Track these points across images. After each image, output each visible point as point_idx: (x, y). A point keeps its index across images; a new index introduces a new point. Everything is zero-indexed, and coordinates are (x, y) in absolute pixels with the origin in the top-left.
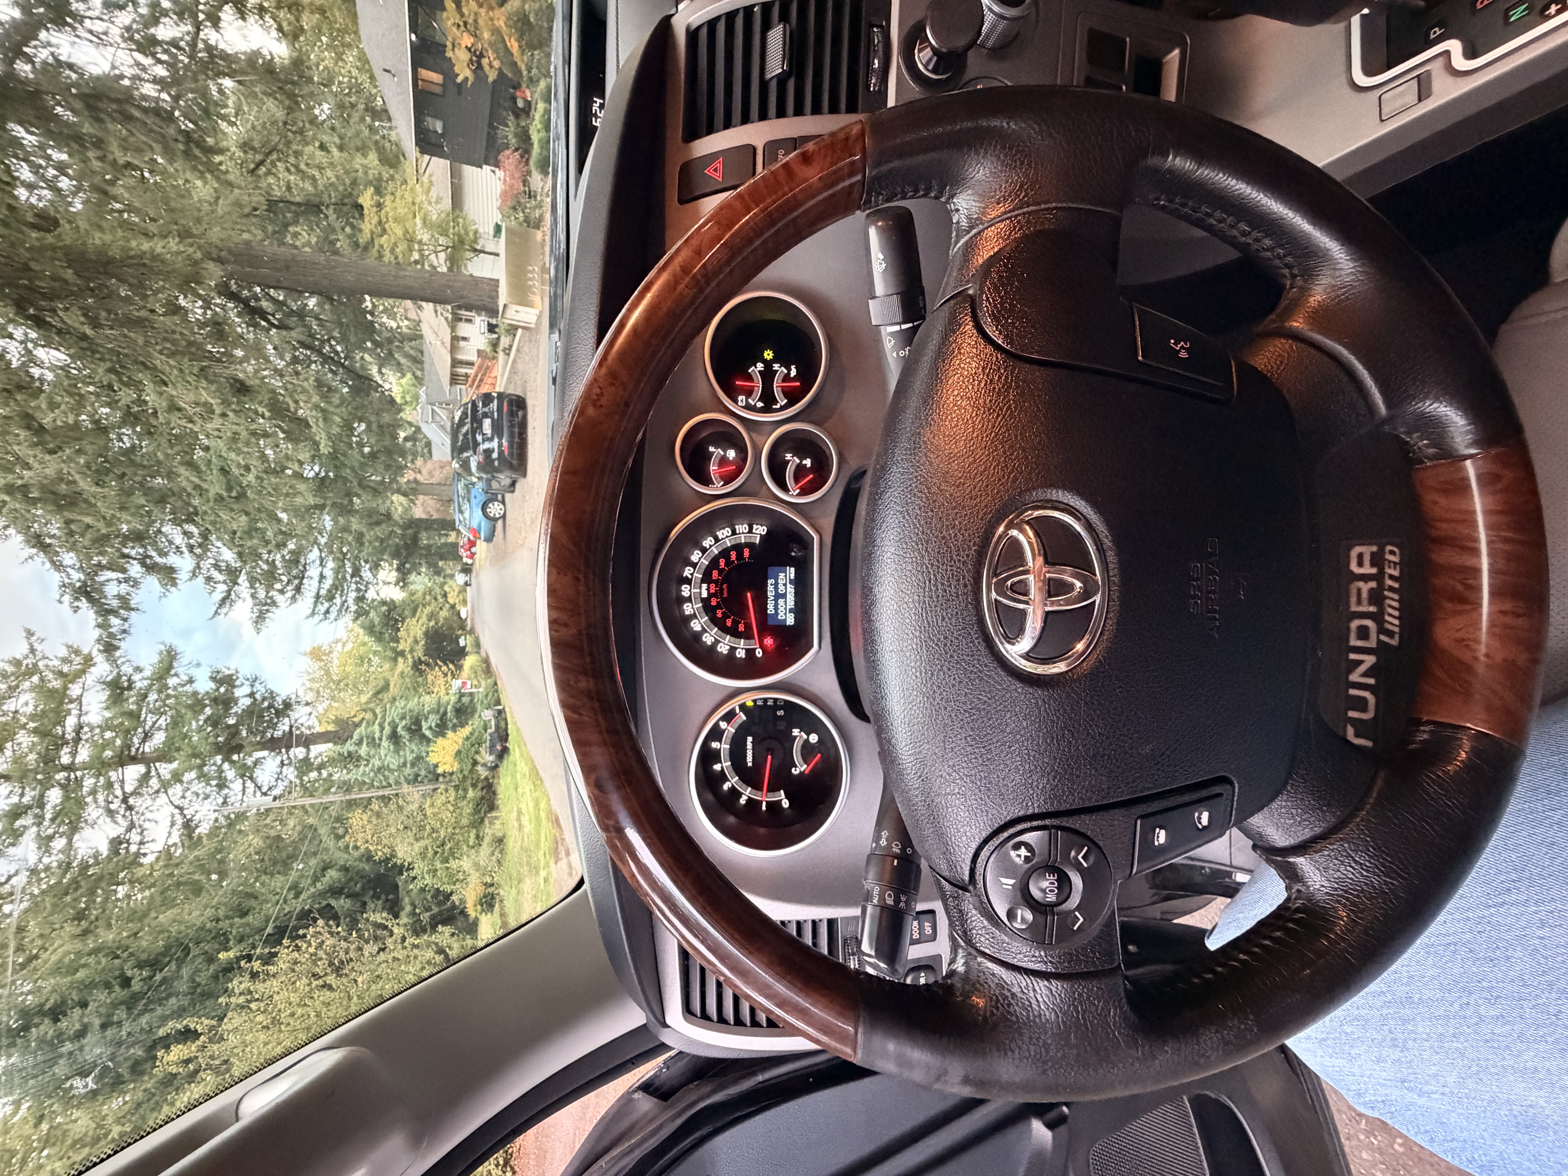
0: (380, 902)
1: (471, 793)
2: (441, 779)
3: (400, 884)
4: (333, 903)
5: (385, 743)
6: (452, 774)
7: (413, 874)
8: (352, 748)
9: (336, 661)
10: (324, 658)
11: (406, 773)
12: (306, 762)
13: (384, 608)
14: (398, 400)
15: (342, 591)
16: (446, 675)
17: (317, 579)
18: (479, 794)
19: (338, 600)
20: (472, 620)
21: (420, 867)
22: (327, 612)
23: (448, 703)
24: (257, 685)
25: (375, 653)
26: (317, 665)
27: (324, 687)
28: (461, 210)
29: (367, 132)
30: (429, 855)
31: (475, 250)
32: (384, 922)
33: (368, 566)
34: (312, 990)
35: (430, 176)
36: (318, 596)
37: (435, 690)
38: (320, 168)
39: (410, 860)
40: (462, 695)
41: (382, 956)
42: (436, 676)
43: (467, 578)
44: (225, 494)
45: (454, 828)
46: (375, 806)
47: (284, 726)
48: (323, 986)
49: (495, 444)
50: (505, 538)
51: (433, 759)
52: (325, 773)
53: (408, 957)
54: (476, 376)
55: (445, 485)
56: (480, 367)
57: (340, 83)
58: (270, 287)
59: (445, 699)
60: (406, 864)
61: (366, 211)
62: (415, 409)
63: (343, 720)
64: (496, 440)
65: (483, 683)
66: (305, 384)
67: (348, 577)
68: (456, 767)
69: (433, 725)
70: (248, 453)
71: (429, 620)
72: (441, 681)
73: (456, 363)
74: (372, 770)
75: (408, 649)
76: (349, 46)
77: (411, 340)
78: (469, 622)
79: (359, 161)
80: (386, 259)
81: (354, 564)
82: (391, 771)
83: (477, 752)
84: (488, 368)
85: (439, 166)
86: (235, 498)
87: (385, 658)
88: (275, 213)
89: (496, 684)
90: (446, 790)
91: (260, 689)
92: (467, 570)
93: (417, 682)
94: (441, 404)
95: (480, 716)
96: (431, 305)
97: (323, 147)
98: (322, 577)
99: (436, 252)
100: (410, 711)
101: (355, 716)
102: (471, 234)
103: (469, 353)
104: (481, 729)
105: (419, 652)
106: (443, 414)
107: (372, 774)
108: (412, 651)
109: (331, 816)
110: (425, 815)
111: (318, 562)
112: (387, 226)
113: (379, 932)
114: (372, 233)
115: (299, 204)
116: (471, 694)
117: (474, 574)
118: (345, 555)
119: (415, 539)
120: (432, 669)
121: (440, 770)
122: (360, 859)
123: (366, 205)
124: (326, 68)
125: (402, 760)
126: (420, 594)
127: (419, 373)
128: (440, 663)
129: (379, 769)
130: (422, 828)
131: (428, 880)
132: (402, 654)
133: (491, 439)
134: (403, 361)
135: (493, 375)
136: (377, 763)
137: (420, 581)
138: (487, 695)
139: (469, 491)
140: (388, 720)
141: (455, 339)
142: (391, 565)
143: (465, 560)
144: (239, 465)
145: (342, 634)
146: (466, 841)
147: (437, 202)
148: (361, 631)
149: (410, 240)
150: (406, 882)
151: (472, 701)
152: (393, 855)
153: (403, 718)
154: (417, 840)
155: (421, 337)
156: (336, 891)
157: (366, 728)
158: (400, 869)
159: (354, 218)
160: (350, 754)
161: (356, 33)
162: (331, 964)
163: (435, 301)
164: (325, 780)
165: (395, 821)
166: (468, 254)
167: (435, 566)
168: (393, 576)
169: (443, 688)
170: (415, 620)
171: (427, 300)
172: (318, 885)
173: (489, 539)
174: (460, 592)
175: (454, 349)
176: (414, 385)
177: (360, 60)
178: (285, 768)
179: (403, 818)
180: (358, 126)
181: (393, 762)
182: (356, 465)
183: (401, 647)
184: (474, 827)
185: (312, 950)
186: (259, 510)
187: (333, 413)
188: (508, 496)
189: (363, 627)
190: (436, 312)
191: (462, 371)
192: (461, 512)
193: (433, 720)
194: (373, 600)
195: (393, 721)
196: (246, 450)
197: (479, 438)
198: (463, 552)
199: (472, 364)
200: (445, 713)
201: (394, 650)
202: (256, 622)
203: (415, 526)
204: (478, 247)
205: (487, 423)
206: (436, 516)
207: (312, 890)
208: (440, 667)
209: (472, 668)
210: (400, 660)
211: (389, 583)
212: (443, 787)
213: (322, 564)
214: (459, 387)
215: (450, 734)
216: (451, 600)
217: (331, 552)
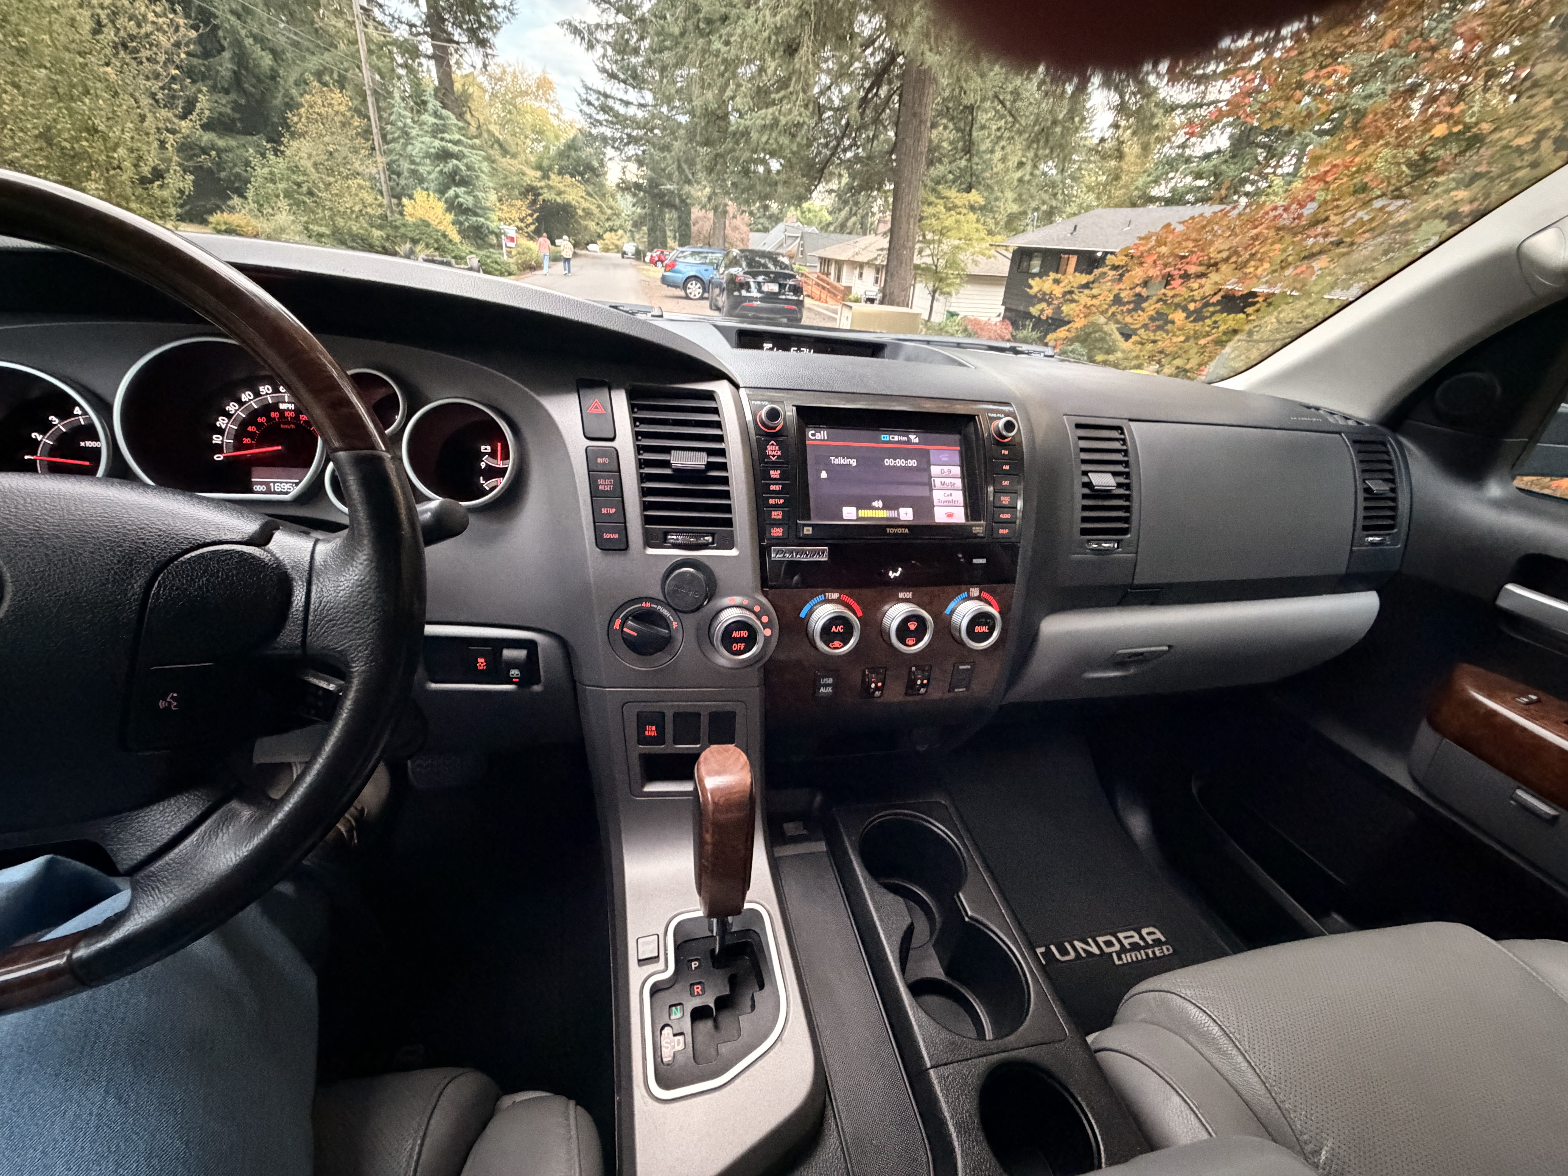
0: (229, 111)
1: (377, 233)
2: (394, 201)
3: (255, 138)
4: (227, 55)
5: (437, 143)
6: (401, 213)
7: (270, 156)
8: (430, 106)
9: (537, 104)
10: (541, 92)
11: (402, 162)
12: (413, 52)
13: (596, 164)
14: (805, 205)
15: (612, 123)
16: (522, 220)
17: (625, 98)
18: (377, 243)
19: (602, 117)
20: (586, 256)
21: (280, 165)
22: (590, 103)
23: (487, 219)
24: (506, 13)
25: (546, 148)
26: (533, 83)
27: (506, 87)
28: (968, 282)
29: (1034, 205)
30: (295, 177)
31: (934, 292)
32: (197, 111)
33: (640, 153)
34: (93, 7)
35: (995, 257)
36: (606, 96)
37: (504, 207)
38: (1004, 160)
39: (288, 153)
40: (498, 235)
41: (145, 101)
42: (520, 209)
43: (630, 255)
44: (701, 16)
45: (331, 209)
46: (356, 121)
47: (458, 35)
48: (99, 23)
49: (755, 293)
50: (666, 297)
51: (419, 194)
52: (402, 72)
53: (147, 134)
54: (828, 284)
55: (725, 241)
56: (835, 288)
57: (1072, 187)
58: (900, 96)
59: (493, 216)
60: (282, 148)
61: (965, 195)
62: (798, 220)
63: (467, 101)
64: (759, 295)
65: (512, 260)
66: (796, 113)
67: (628, 130)
68: (410, 220)
69: (461, 200)
70: (742, 47)
71: (584, 210)
72: (515, 215)
73: (839, 264)
74: (405, 125)
75: (550, 183)
76: (1098, 198)
77: (862, 224)
78: (584, 252)
79: (1010, 195)
80: (925, 208)
81: (641, 139)
82: (405, 145)
83: (427, 246)
84: (836, 295)
85: (1002, 266)
86: (698, 26)
87: (541, 158)
88: (962, 111)
89: (510, 274)
90: (381, 205)
91: (502, 16)
92: (639, 255)
93: (513, 188)
94: (803, 246)
95: (471, 253)
96: (887, 246)
97: (1021, 164)
98: (627, 104)
99: (932, 255)
100: (477, 177)
101: (472, 115)
102: (947, 290)
103: (848, 278)
104: (456, 252)
105: (547, 195)
106: (794, 247)
107: (400, 124)
108: (550, 187)
109: (346, 70)
110: (347, 178)
111: (643, 102)
112: (953, 212)
113: (180, 103)
114: (947, 198)
115: (970, 135)
116: (500, 246)
117: (634, 262)
118: (652, 131)
119: (671, 205)
120: (529, 207)
121: (405, 201)
122: (287, 94)
123: (970, 195)
124: (1083, 176)
125: (418, 160)
126: (613, 203)
127: (832, 228)
128: (535, 216)
129: (407, 134)
130: (331, 172)
131: (262, 171)
132: (545, 176)
133: (760, 290)
134: (843, 214)
135: (829, 299)
136: (414, 132)
137: (626, 205)
138: (496, 262)
139: (711, 263)
140: (465, 150)
141: (861, 265)
142: (643, 177)
143: (649, 254)
144: (730, 35)
145: (567, 116)
146: (315, 222)
147: (973, 261)
148: (572, 136)
149: (943, 232)
150: (258, 146)
151: (492, 246)
152: (293, 135)
153: (469, 168)
154: (315, 165)
155: (865, 234)
156: (242, 58)
157: (455, 125)
158: (275, 139)
159: (961, 184)
160: (424, 103)
161: (1108, 206)
162: (132, 38)
163: (889, 249)
164: (393, 70)
165: (341, 142)
166: (931, 286)
167: (642, 224)
168: (631, 178)
169: (507, 215)
170: (584, 194)
171: (890, 242)
172: (251, 41)
173: (664, 280)
174: (617, 246)
175: (854, 264)
176: (821, 222)
177: (1088, 206)
178: (407, 28)
179: (344, 151)
180: (1039, 200)
181: (416, 149)
182: (737, 154)
183: (552, 176)
184: (333, 234)
185: (151, 16)
186: (686, 48)
187: (770, 135)
188: (707, 303)
189: (574, 139)
190: (882, 250)
191: (832, 269)
192: (693, 254)
193: (467, 200)
194: (604, 154)
195: (464, 156)
196: (745, 45)
197: (760, 278)
198: (656, 253)
199: (839, 279)
200: (476, 214)
201: (550, 168)
202: (570, 24)
203: (683, 206)
204: (937, 295)
205: (775, 288)
206: (694, 229)
207: (243, 32)
208: (531, 215)
209: (529, 249)
210: (539, 174)
211: (624, 173)
212: (385, 202)
213: (641, 106)
214: (818, 265)
215: (450, 217)
216: (607, 235)
217: (653, 117)
